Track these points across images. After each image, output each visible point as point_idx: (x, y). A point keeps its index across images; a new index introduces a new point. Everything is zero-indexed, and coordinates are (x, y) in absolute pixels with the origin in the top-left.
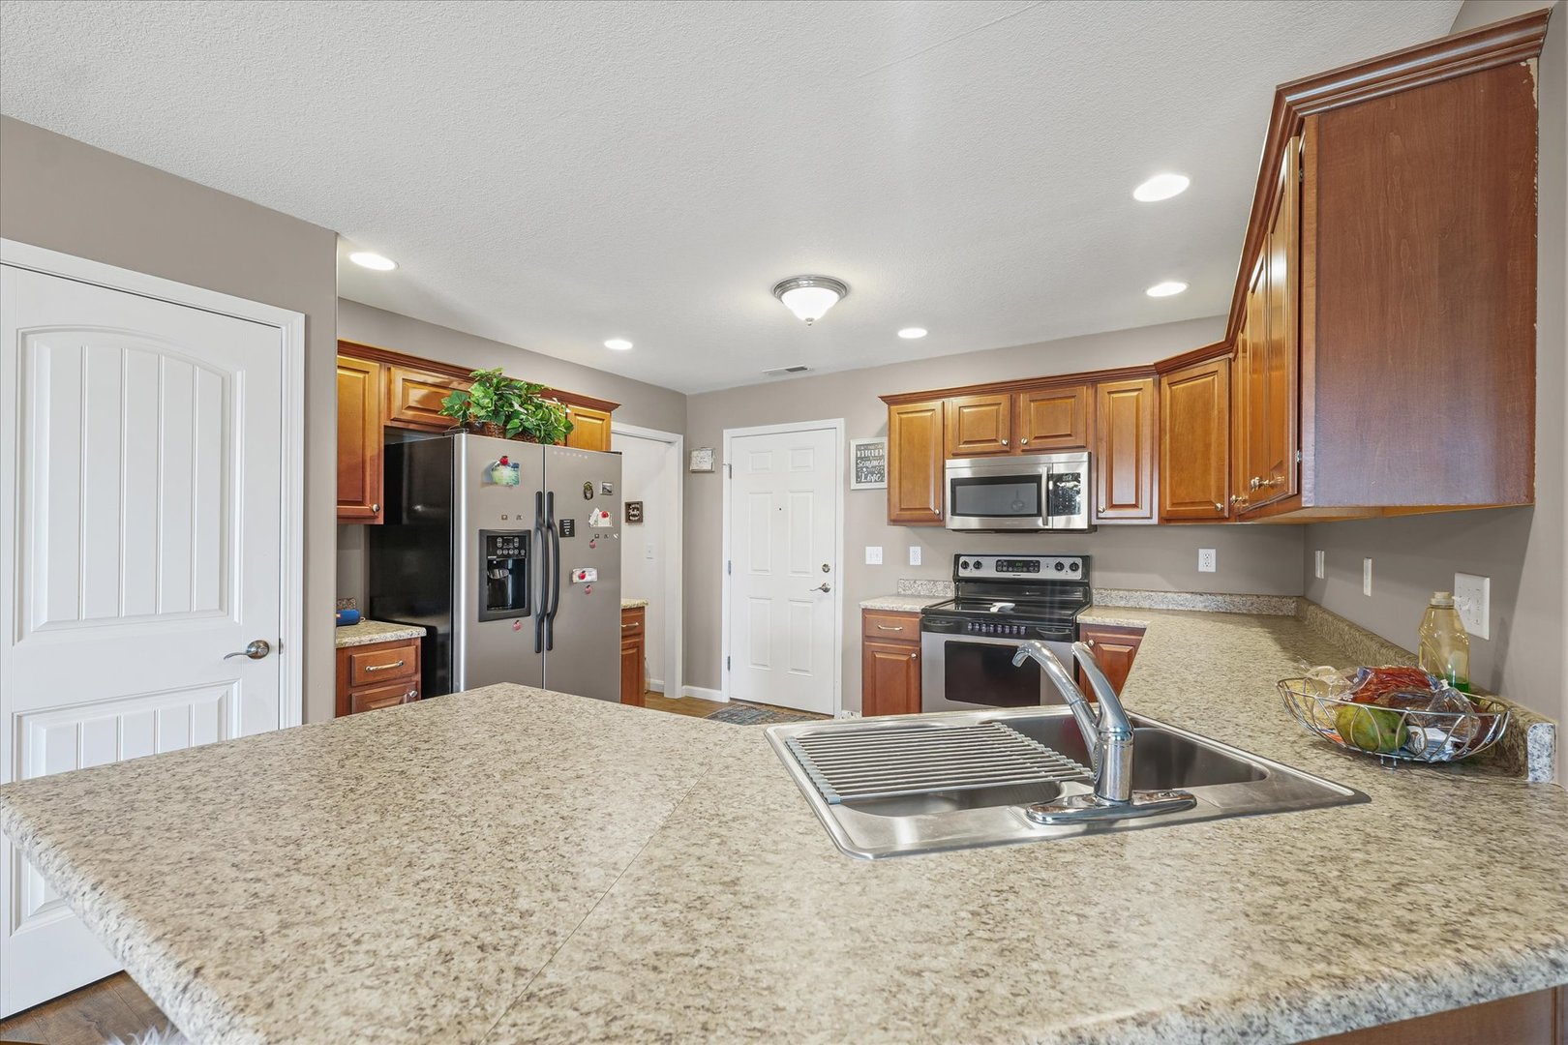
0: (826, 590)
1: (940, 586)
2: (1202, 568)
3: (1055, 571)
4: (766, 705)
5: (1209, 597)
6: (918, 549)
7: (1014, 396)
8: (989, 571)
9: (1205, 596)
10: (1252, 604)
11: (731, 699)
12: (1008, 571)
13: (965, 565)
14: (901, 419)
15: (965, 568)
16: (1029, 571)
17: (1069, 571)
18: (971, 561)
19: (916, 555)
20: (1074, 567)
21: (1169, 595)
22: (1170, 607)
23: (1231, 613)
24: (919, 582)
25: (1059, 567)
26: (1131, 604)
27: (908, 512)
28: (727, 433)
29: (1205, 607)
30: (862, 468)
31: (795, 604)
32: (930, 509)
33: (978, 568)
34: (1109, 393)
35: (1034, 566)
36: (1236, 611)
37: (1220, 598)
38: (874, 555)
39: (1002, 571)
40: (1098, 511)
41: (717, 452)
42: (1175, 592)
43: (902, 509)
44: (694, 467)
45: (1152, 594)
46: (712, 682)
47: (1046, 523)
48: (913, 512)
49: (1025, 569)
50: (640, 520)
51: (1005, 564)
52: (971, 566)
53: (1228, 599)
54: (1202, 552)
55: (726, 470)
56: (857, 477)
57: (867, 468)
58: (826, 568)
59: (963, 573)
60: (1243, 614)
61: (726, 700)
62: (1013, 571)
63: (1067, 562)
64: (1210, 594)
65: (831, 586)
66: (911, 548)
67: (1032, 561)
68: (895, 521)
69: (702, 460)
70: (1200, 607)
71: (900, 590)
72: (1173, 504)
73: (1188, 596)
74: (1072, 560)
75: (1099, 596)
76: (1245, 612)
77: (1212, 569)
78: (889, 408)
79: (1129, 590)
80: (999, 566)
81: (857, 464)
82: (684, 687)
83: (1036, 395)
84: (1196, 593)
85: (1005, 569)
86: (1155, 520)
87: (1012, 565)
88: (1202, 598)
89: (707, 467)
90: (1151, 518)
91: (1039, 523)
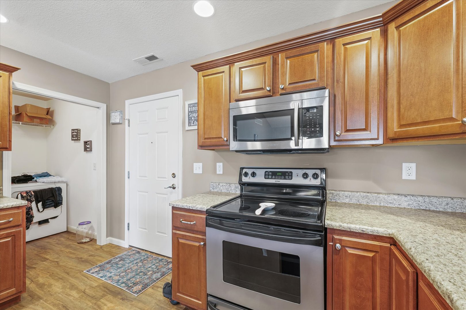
0: (174, 188)
1: (233, 187)
2: (405, 177)
3: (302, 179)
4: (146, 251)
5: (412, 198)
6: (221, 164)
7: (275, 57)
8: (260, 179)
9: (409, 197)
10: (447, 204)
11: (130, 246)
12: (272, 178)
13: (246, 174)
14: (204, 80)
15: (246, 176)
16: (285, 179)
17: (312, 179)
18: (250, 172)
19: (220, 167)
20: (315, 176)
21: (381, 195)
22: (382, 204)
23: (429, 210)
24: (221, 184)
25: (305, 176)
26: (354, 201)
27: (209, 140)
28: (127, 102)
29: (409, 205)
30: (191, 117)
31: (159, 195)
32: (221, 138)
33: (253, 176)
34: (344, 45)
35: (287, 175)
36: (433, 208)
37: (420, 199)
38: (198, 168)
39: (268, 178)
40: (335, 135)
41: (122, 112)
42: (386, 194)
43: (205, 139)
44: (112, 121)
45: (368, 194)
46: (121, 237)
47: (297, 144)
48: (212, 140)
49: (283, 177)
50: (91, 150)
51: (270, 173)
52: (250, 175)
53: (427, 199)
54: (405, 165)
55: (127, 122)
56: (189, 123)
57: (194, 117)
58: (174, 176)
59: (245, 179)
60: (439, 212)
61: (127, 246)
62: (275, 179)
63: (310, 172)
64: (413, 196)
65: (176, 186)
66: (218, 164)
67: (287, 172)
68: (202, 147)
69: (116, 118)
70: (404, 205)
71: (211, 189)
72: (401, 126)
73: (396, 197)
74: (314, 171)
75: (331, 195)
76: (441, 210)
77: (413, 177)
78: (198, 73)
79: (351, 192)
80: (267, 176)
81: (189, 115)
82: (108, 238)
83: (290, 53)
84: (402, 195)
85: (270, 177)
86: (380, 141)
87: (274, 175)
88: (406, 199)
89: (118, 121)
90: (377, 139)
91: (292, 145)
